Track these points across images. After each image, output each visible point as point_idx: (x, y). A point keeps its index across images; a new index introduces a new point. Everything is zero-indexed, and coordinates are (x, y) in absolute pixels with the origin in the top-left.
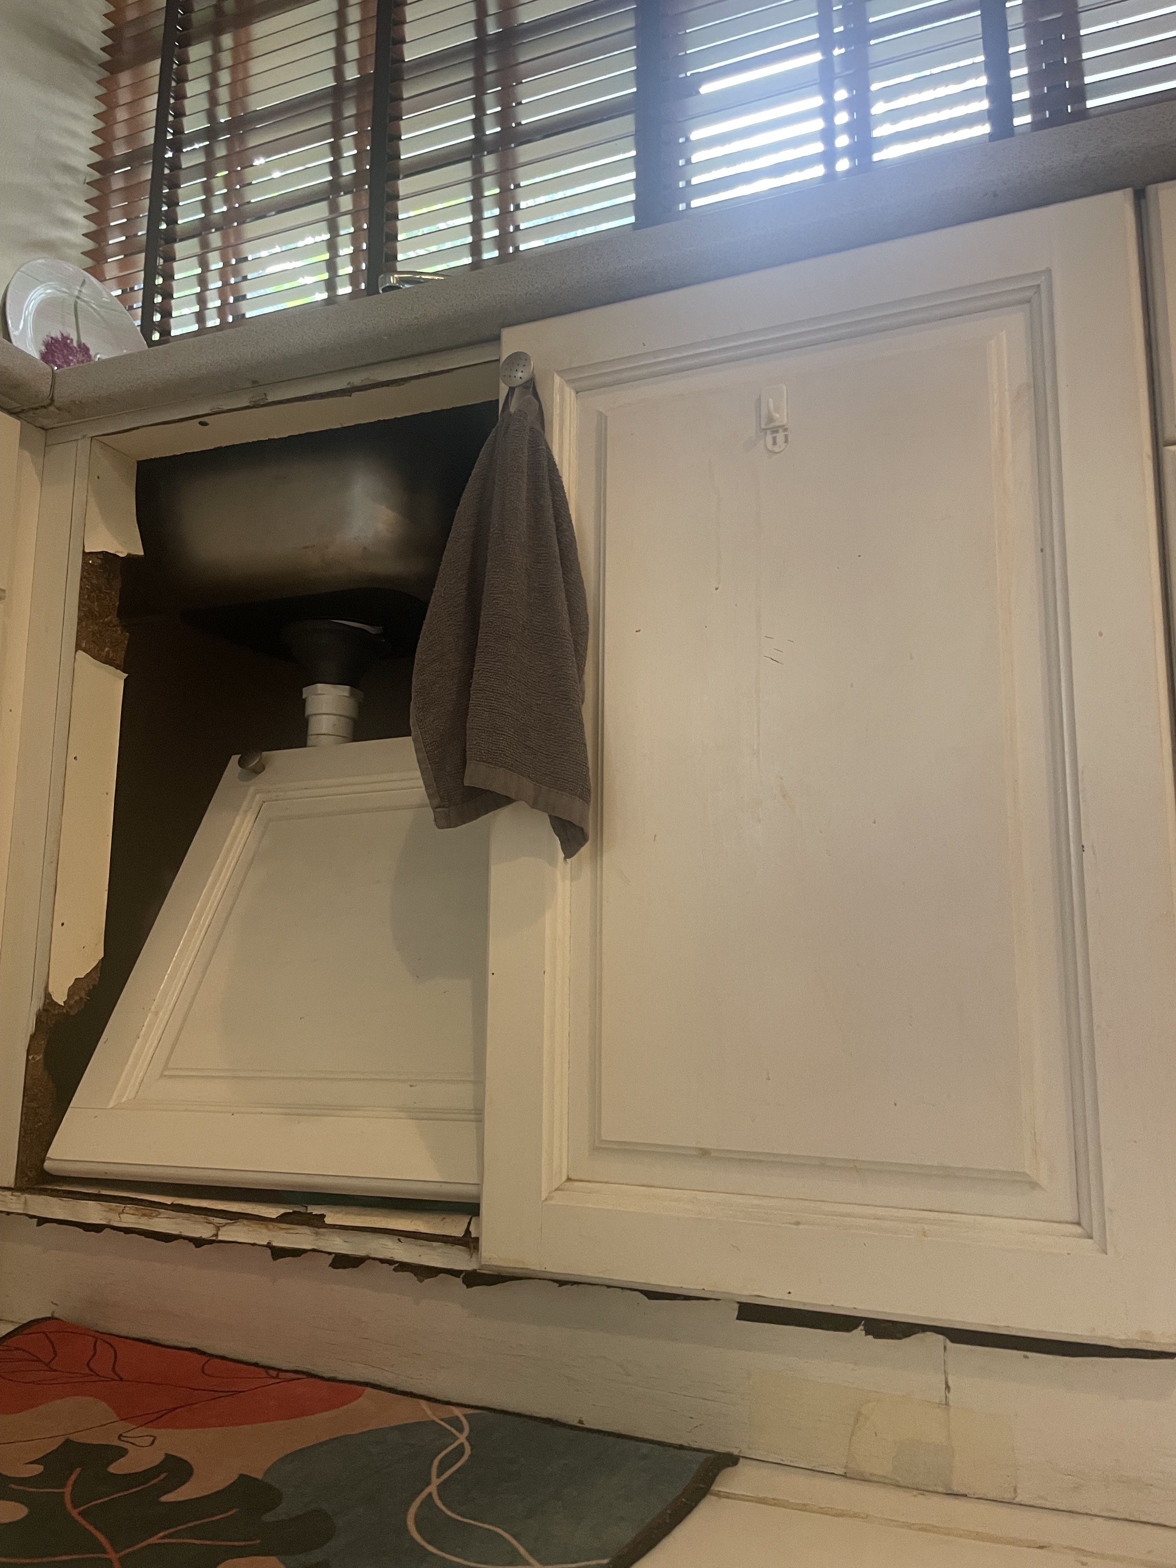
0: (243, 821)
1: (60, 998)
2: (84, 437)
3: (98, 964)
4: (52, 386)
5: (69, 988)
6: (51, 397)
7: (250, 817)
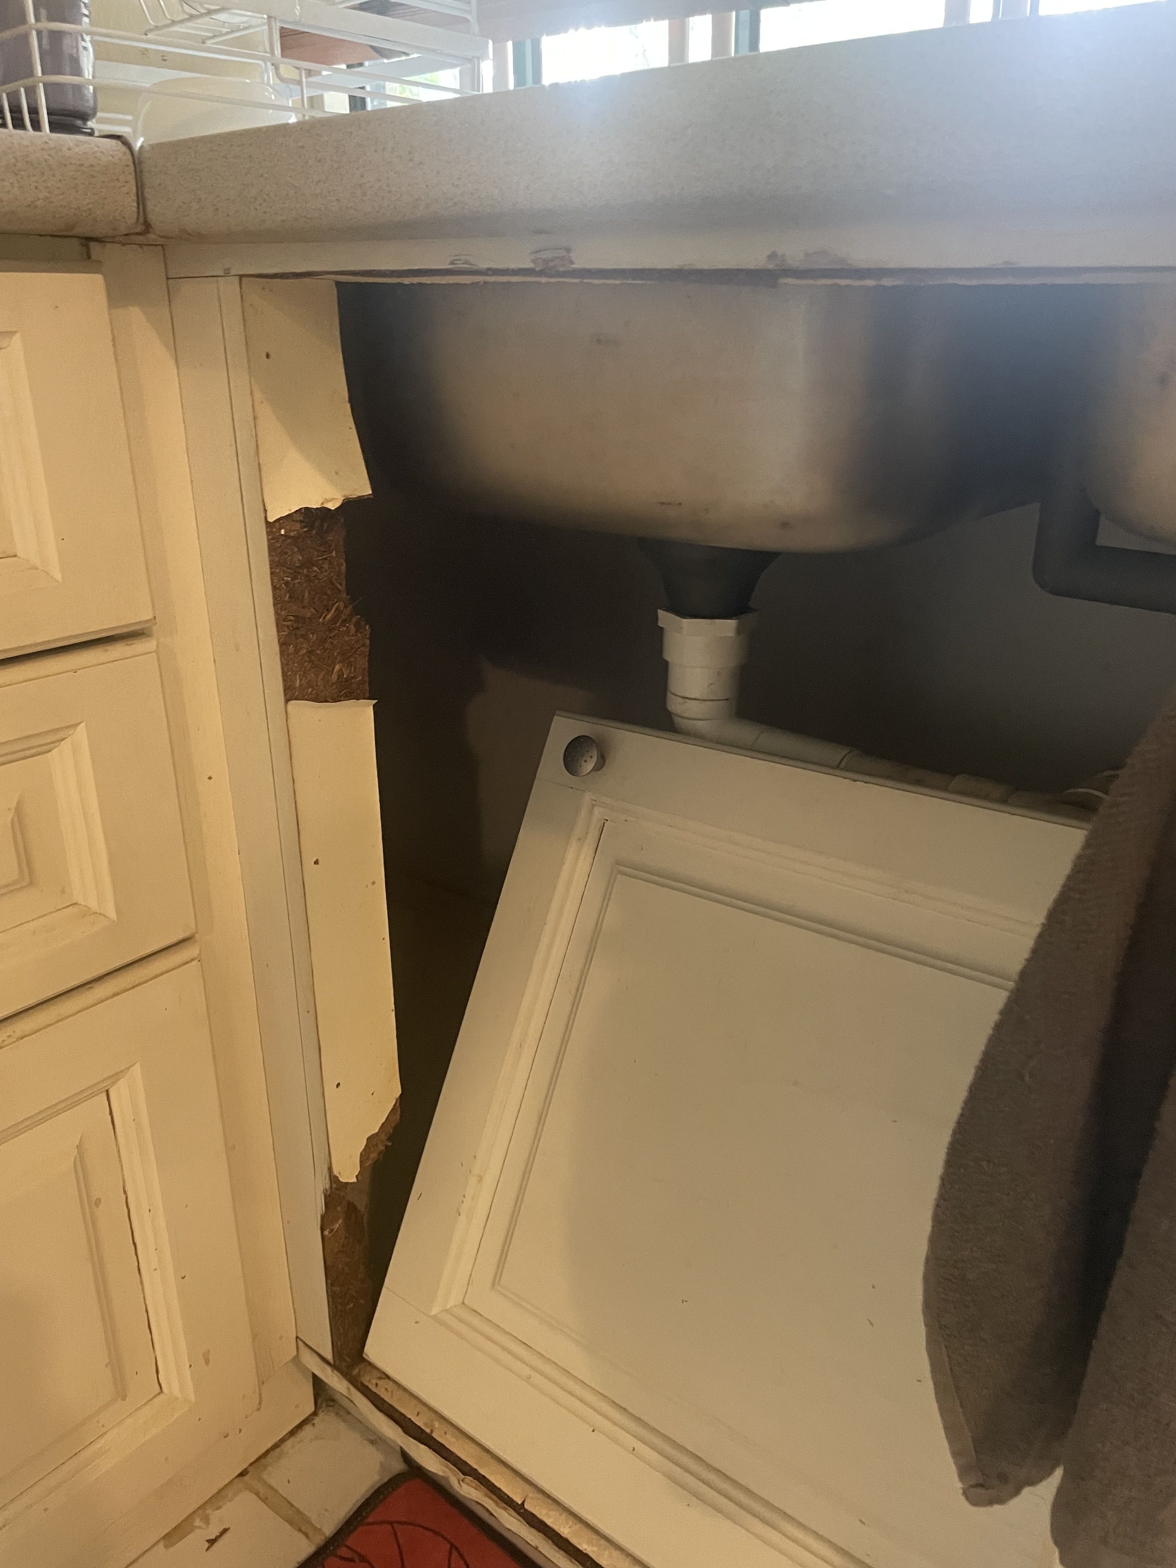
0: (576, 860)
1: (349, 1172)
2: (227, 273)
3: (395, 1105)
4: (141, 199)
5: (361, 1154)
6: (141, 220)
7: (587, 850)
